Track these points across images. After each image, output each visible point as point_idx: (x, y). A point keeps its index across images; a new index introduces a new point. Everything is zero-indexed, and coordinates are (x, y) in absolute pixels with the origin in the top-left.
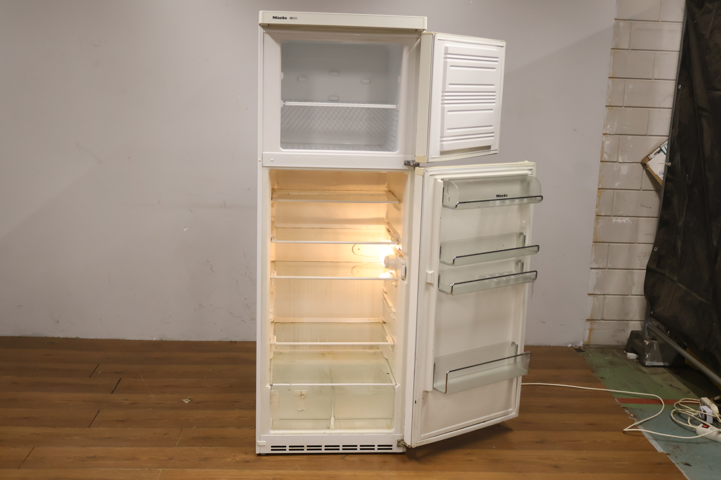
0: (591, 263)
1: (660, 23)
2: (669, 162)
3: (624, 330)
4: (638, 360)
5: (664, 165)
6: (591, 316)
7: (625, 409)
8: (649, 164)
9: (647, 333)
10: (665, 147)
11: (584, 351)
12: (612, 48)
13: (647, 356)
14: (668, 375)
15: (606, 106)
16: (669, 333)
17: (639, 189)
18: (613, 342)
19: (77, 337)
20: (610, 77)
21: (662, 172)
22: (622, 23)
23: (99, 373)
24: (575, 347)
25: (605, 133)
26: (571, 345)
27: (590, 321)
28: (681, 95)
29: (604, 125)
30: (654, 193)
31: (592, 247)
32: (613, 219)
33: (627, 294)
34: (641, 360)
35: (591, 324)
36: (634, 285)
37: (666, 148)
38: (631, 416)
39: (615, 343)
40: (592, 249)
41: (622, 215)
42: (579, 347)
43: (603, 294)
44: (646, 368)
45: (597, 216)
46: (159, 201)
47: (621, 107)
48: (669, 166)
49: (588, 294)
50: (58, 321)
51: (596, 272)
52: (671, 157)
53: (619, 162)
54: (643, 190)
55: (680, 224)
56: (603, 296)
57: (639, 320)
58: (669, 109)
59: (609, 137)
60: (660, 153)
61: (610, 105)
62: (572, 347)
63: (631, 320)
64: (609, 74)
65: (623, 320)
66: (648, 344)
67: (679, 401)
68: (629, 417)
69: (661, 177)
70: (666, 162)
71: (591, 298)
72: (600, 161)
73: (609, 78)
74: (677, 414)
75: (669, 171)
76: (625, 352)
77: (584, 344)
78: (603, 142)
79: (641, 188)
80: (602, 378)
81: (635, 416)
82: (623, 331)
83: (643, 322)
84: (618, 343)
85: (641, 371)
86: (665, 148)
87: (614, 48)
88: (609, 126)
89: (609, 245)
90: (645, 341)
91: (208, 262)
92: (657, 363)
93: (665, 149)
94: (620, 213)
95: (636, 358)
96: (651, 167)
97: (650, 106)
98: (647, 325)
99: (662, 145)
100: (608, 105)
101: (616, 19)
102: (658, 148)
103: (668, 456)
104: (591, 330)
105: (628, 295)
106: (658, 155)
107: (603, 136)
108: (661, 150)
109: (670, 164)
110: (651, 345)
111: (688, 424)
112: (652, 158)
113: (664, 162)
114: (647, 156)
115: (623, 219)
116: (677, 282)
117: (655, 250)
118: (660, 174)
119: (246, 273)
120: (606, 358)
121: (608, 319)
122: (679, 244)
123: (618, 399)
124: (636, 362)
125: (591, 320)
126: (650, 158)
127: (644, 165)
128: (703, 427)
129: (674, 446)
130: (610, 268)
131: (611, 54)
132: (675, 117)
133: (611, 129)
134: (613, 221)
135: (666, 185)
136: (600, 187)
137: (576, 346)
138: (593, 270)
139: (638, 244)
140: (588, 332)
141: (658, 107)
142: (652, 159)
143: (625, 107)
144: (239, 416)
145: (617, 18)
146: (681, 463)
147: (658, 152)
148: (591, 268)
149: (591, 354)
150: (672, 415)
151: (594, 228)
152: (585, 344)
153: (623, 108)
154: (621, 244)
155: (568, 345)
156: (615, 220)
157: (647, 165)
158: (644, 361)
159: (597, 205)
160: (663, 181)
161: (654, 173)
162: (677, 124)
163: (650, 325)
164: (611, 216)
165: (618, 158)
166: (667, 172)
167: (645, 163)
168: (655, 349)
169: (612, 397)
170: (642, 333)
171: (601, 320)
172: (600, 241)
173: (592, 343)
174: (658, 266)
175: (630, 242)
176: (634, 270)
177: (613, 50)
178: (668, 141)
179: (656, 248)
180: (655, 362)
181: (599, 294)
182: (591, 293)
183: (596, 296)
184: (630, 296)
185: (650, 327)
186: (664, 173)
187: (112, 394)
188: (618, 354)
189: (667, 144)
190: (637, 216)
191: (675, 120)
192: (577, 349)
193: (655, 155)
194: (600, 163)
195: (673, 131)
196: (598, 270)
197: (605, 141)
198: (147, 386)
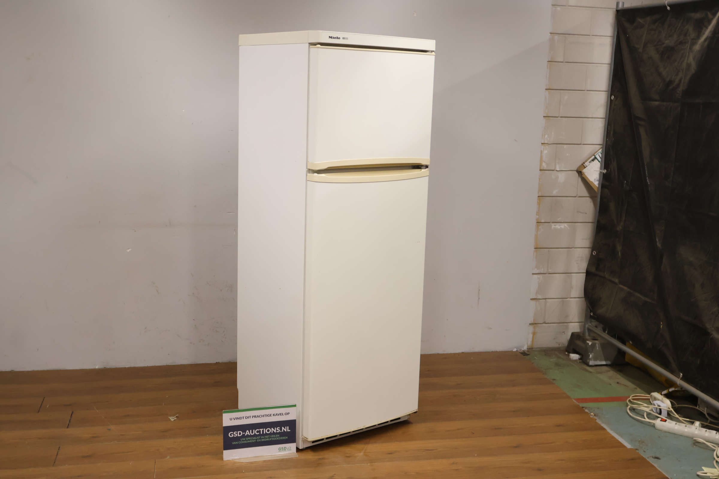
0: (533, 269)
1: (591, 36)
2: (604, 169)
3: (564, 332)
4: (581, 361)
5: (599, 172)
6: (534, 320)
7: (584, 409)
8: (585, 172)
9: (587, 334)
10: (599, 155)
11: (529, 355)
12: (548, 60)
13: (591, 356)
14: (612, 373)
17: (575, 196)
18: (554, 345)
19: (12, 369)
20: (546, 88)
21: (597, 179)
22: (556, 37)
23: (48, 407)
25: (543, 143)
26: (516, 349)
27: (533, 325)
28: (615, 106)
29: (542, 135)
30: (589, 200)
31: (534, 253)
32: (552, 225)
33: (567, 297)
34: (584, 360)
35: (534, 328)
36: (573, 288)
38: (592, 415)
39: (556, 345)
40: (534, 255)
41: (560, 221)
42: (524, 351)
43: (544, 298)
44: (590, 367)
45: (537, 223)
46: (100, 222)
47: (557, 117)
48: (605, 173)
49: (531, 299)
51: (538, 277)
52: (606, 164)
53: (557, 171)
54: (579, 197)
55: (619, 228)
56: (544, 300)
57: (577, 321)
58: (600, 119)
59: (547, 146)
60: (595, 161)
61: (547, 116)
62: (517, 351)
63: (571, 322)
64: (546, 86)
65: (564, 323)
66: (591, 344)
67: (629, 398)
68: (590, 416)
69: (596, 183)
70: (601, 168)
71: (533, 302)
72: (539, 170)
73: (546, 89)
74: (633, 410)
75: (605, 178)
76: (566, 353)
77: (528, 348)
78: (541, 152)
79: (577, 195)
80: (555, 380)
81: (595, 415)
82: (564, 333)
83: (580, 324)
84: (559, 345)
85: (587, 371)
86: (599, 156)
87: (550, 60)
88: (546, 136)
89: (549, 251)
90: (588, 342)
91: (154, 283)
92: (600, 362)
93: (599, 157)
94: (558, 219)
95: (579, 359)
96: (586, 174)
97: (583, 116)
98: (587, 326)
99: (596, 153)
100: (545, 115)
101: (551, 33)
102: (592, 156)
103: (637, 451)
104: (534, 334)
106: (593, 163)
107: (542, 145)
108: (596, 158)
109: (605, 171)
110: (593, 345)
111: (645, 418)
113: (598, 169)
114: (582, 164)
116: (618, 284)
117: (593, 253)
118: (595, 181)
119: (193, 294)
120: (551, 360)
121: (549, 322)
123: (576, 399)
124: (579, 362)
126: (585, 166)
127: (580, 173)
128: (661, 421)
129: (639, 441)
130: (551, 273)
131: (547, 66)
132: (609, 127)
133: (548, 139)
135: (602, 192)
136: (540, 195)
137: (521, 350)
138: (535, 276)
139: (575, 249)
140: (531, 336)
141: (591, 117)
142: (587, 166)
143: (561, 117)
144: (211, 443)
146: (651, 457)
147: (593, 160)
148: (533, 274)
149: (537, 357)
150: (628, 411)
151: (535, 235)
152: (530, 347)
153: (559, 118)
154: (560, 249)
155: (513, 350)
156: (554, 227)
157: (582, 173)
158: (588, 361)
159: (537, 212)
160: (598, 188)
161: (590, 180)
162: (612, 132)
163: (590, 326)
164: (550, 223)
165: (555, 167)
166: (603, 178)
167: (581, 171)
168: (598, 348)
169: (568, 397)
170: (583, 334)
171: (543, 323)
172: (541, 247)
173: (535, 346)
174: (597, 269)
175: (568, 247)
176: (572, 274)
177: (549, 63)
178: (602, 150)
179: (594, 251)
180: (598, 361)
181: (541, 298)
182: (534, 298)
183: (538, 300)
184: (568, 299)
185: (590, 328)
186: (599, 180)
187: (69, 429)
188: (561, 356)
189: (601, 152)
190: (575, 221)
191: (609, 129)
192: (522, 352)
193: (590, 163)
194: (540, 172)
195: (607, 139)
196: (539, 275)
197: (543, 150)
198: (103, 417)
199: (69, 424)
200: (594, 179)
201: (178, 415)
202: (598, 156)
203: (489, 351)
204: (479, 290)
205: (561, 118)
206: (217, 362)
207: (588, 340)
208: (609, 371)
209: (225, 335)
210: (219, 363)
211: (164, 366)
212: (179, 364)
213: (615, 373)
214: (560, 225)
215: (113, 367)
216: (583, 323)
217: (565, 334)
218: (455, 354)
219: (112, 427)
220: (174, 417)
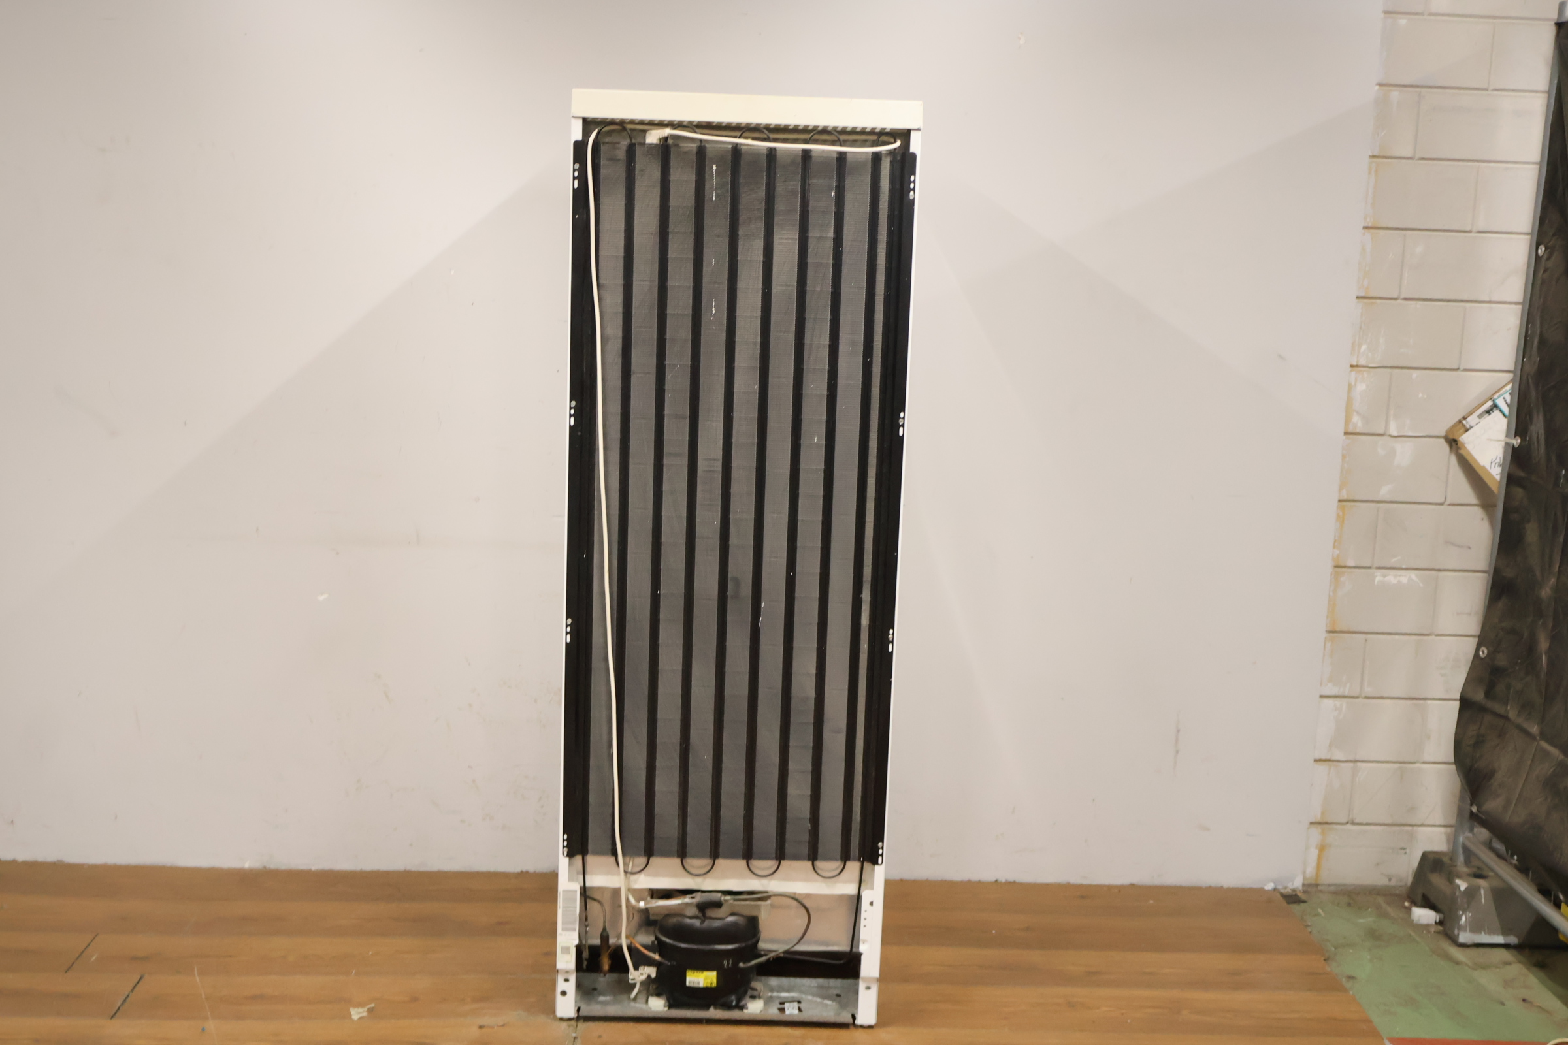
0: (1321, 684)
1: (1489, 92)
2: (1516, 435)
3: (1404, 849)
4: (1440, 928)
5: (1503, 444)
6: (1323, 813)
8: (1466, 441)
9: (1461, 858)
10: (1504, 398)
11: (1304, 902)
12: (1371, 154)
13: (1464, 919)
14: (1517, 969)
15: (1358, 297)
16: (1517, 860)
17: (1442, 500)
18: (1379, 880)
19: (60, 859)
20: (1366, 225)
21: (1496, 461)
22: (1395, 94)
23: (93, 959)
24: (1282, 891)
25: (1355, 364)
26: (1272, 884)
27: (1320, 826)
28: (1545, 271)
29: (1353, 345)
30: (1478, 513)
31: (1325, 643)
32: (1376, 574)
33: (1412, 760)
34: (1446, 928)
35: (1323, 833)
36: (1429, 737)
37: (1509, 403)
39: (1382, 881)
40: (1324, 649)
41: (1398, 566)
42: (1294, 890)
43: (1351, 758)
44: (1460, 949)
45: (1336, 567)
47: (1396, 299)
48: (1516, 446)
49: (1315, 760)
50: (12, 821)
51: (1335, 705)
52: (1521, 425)
53: (1391, 436)
54: (1450, 505)
55: (1546, 592)
56: (1351, 764)
57: (1441, 822)
58: (1514, 306)
59: (1365, 374)
60: (1493, 415)
61: (1367, 295)
62: (1275, 889)
63: (1422, 825)
64: (1366, 218)
65: (1404, 826)
66: (1466, 889)
69: (1496, 473)
70: (1507, 436)
71: (1322, 768)
72: (1343, 434)
73: (1365, 228)
75: (1518, 458)
76: (1407, 904)
77: (1306, 882)
78: (1350, 387)
79: (1446, 498)
80: (1350, 978)
82: (1403, 851)
83: (1449, 830)
84: (1390, 880)
85: (1448, 958)
86: (1505, 401)
87: (1376, 154)
88: (1364, 347)
89: (1366, 640)
90: (1458, 881)
91: (379, 677)
92: (1488, 936)
93: (1504, 403)
94: (1394, 560)
95: (1436, 922)
96: (1469, 447)
97: (1465, 298)
98: (1461, 839)
99: (1498, 394)
100: (1362, 294)
101: (1380, 85)
102: (1485, 402)
104: (1322, 848)
105: (1414, 763)
106: (1488, 419)
107: (1351, 371)
108: (1495, 406)
109: (1516, 442)
110: (1471, 893)
112: (1472, 425)
113: (1502, 436)
114: (1460, 421)
115: (1400, 576)
116: (1538, 738)
117: (1481, 653)
118: (1493, 464)
119: (470, 705)
120: (1361, 921)
121: (1365, 822)
122: (1543, 644)
123: (1391, 1039)
124: (1435, 932)
125: (1322, 823)
126: (1468, 426)
127: (1453, 443)
130: (1370, 695)
131: (1370, 168)
132: (1530, 325)
133: (1370, 354)
134: (1377, 579)
135: (1508, 495)
136: (1345, 497)
137: (1286, 888)
138: (1326, 701)
139: (1438, 638)
140: (1314, 853)
141: (1487, 299)
142: (1471, 427)
143: (1406, 299)
145: (1384, 82)
147: (1488, 412)
148: (1321, 696)
149: (1323, 911)
151: (1329, 595)
152: (1309, 882)
153: (1399, 301)
154: (1397, 637)
155: (1265, 885)
156: (1382, 578)
157: (1459, 445)
158: (1456, 932)
159: (1335, 541)
160: (1500, 483)
161: (1478, 464)
162: (1536, 342)
163: (1468, 838)
164: (1370, 568)
165: (1387, 426)
166: (1511, 461)
167: (1456, 438)
168: (1483, 901)
169: (1374, 1033)
170: (1451, 859)
171: (1348, 823)
172: (1345, 629)
173: (1327, 878)
174: (1488, 694)
175: (1419, 632)
176: (1429, 702)
177: (1374, 160)
178: (1512, 386)
179: (1484, 648)
180: (1483, 933)
181: (1341, 758)
182: (1323, 757)
183: (1335, 763)
184: (1417, 765)
185: (1469, 844)
186: (1503, 464)
187: (113, 1021)
188: (1389, 910)
189: (1510, 391)
190: (1437, 567)
191: (1529, 333)
192: (1288, 894)
193: (1480, 418)
194: (1344, 437)
195: (1525, 359)
196: (1338, 699)
197: (1355, 384)
198: (203, 996)
199: (119, 1008)
200: (1490, 461)
201: (373, 1006)
202: (1503, 400)
203: (1199, 884)
204: (1178, 731)
205: (1404, 302)
206: (524, 870)
207: (1459, 877)
208: (1509, 964)
209: (542, 807)
210: (527, 872)
211: (399, 872)
212: (436, 869)
213: (1525, 971)
214: (1397, 576)
215: (283, 867)
216: (1453, 829)
217: (1405, 853)
218: (1110, 888)
219: (211, 1025)
220: (360, 1010)
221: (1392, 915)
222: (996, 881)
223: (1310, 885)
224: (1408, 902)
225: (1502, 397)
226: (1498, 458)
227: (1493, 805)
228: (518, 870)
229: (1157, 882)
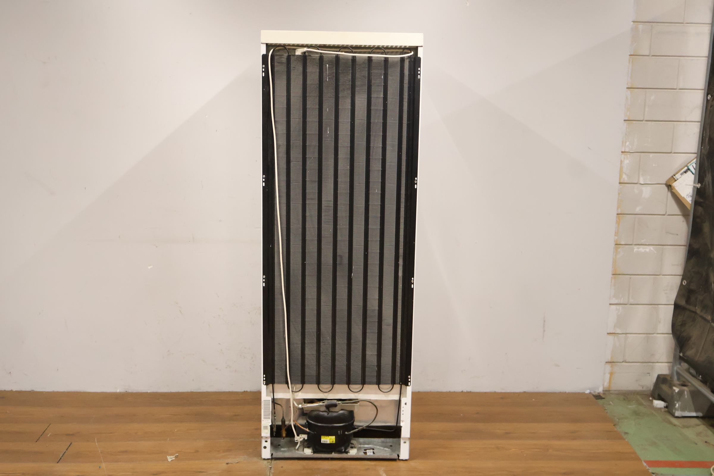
0: (610, 299)
1: (684, 24)
2: (698, 182)
3: (649, 373)
4: (666, 409)
5: (692, 187)
6: (612, 358)
7: (654, 475)
8: (675, 186)
9: (675, 377)
11: (604, 398)
12: (630, 54)
13: (677, 405)
14: (702, 428)
16: (702, 378)
17: (664, 213)
18: (637, 387)
19: (32, 389)
20: (628, 87)
22: (641, 26)
23: (49, 435)
24: (593, 393)
25: (623, 151)
26: (589, 391)
27: (610, 364)
28: (711, 106)
29: (623, 142)
30: (681, 218)
31: (611, 280)
32: (634, 248)
33: (652, 333)
34: (669, 409)
35: (612, 367)
36: (660, 322)
39: (640, 388)
40: (611, 282)
41: (645, 244)
42: (599, 393)
43: (625, 332)
44: (676, 419)
45: (616, 244)
46: (120, 236)
47: (642, 121)
48: (699, 187)
49: (608, 334)
50: (10, 372)
51: (616, 308)
52: (701, 178)
53: (640, 184)
54: (669, 215)
56: (624, 335)
57: (666, 361)
58: (696, 123)
59: (628, 155)
60: (687, 173)
61: (629, 119)
62: (590, 393)
63: (657, 362)
64: (627, 84)
65: (649, 363)
66: (678, 392)
69: (689, 200)
70: (694, 183)
71: (611, 337)
72: (618, 183)
73: (628, 88)
75: (699, 193)
76: (651, 398)
77: (604, 389)
78: (621, 162)
79: (666, 212)
80: (626, 433)
82: (648, 375)
83: (669, 364)
84: (643, 388)
85: (670, 423)
86: (693, 167)
87: (632, 54)
88: (628, 143)
89: (630, 278)
90: (674, 388)
91: (177, 303)
92: (688, 413)
93: (693, 168)
94: (642, 241)
95: (664, 407)
96: (677, 188)
97: (674, 120)
98: (675, 368)
99: (690, 164)
100: (627, 119)
101: (634, 22)
102: (684, 167)
104: (611, 374)
106: (685, 175)
107: (622, 154)
108: (689, 169)
109: (699, 186)
110: (681, 393)
112: (678, 178)
113: (692, 183)
114: (672, 177)
115: (645, 248)
116: (711, 322)
117: (684, 283)
118: (688, 196)
119: (219, 315)
120: (630, 407)
121: (631, 361)
123: (646, 462)
124: (664, 411)
125: (610, 362)
126: (676, 179)
127: (669, 186)
130: (632, 303)
131: (629, 61)
132: (704, 132)
133: (630, 147)
134: (635, 250)
135: (695, 210)
136: (619, 212)
137: (595, 392)
138: (612, 306)
139: (663, 276)
140: (608, 376)
141: (684, 120)
142: (678, 179)
145: (635, 20)
147: (685, 172)
148: (610, 304)
149: (612, 402)
151: (613, 258)
152: (606, 389)
153: (644, 122)
154: (644, 276)
155: (585, 391)
156: (637, 250)
157: (672, 187)
158: (674, 411)
159: (615, 233)
160: (691, 205)
161: (681, 196)
162: (707, 139)
163: (679, 368)
164: (632, 245)
165: (639, 179)
166: (696, 194)
167: (670, 184)
168: (686, 396)
169: (638, 459)
170: (671, 378)
171: (623, 362)
172: (621, 273)
173: (614, 387)
174: (687, 302)
175: (654, 274)
176: (660, 306)
177: (631, 57)
178: (696, 160)
179: (685, 281)
180: (686, 412)
181: (620, 332)
182: (611, 332)
183: (616, 335)
184: (655, 335)
185: (679, 371)
186: (692, 196)
187: (58, 464)
188: (643, 401)
189: (695, 162)
190: (662, 244)
191: (704, 135)
192: (596, 395)
193: (682, 175)
194: (619, 185)
195: (702, 148)
196: (618, 305)
197: (624, 160)
198: (100, 452)
199: (61, 458)
200: (686, 195)
201: (178, 454)
202: (692, 166)
203: (555, 391)
204: (545, 321)
205: (646, 122)
206: (245, 390)
207: (675, 386)
208: (699, 425)
209: (253, 362)
210: (247, 391)
211: (188, 393)
212: (205, 391)
213: (706, 429)
214: (644, 248)
215: (135, 392)
216: (672, 364)
217: (650, 375)
218: (514, 393)
219: (103, 465)
220: (172, 457)
221: (644, 404)
222: (462, 391)
223: (606, 391)
224: (652, 397)
225: (692, 165)
226: (690, 193)
227: (690, 353)
228: (243, 391)
229: (536, 390)
